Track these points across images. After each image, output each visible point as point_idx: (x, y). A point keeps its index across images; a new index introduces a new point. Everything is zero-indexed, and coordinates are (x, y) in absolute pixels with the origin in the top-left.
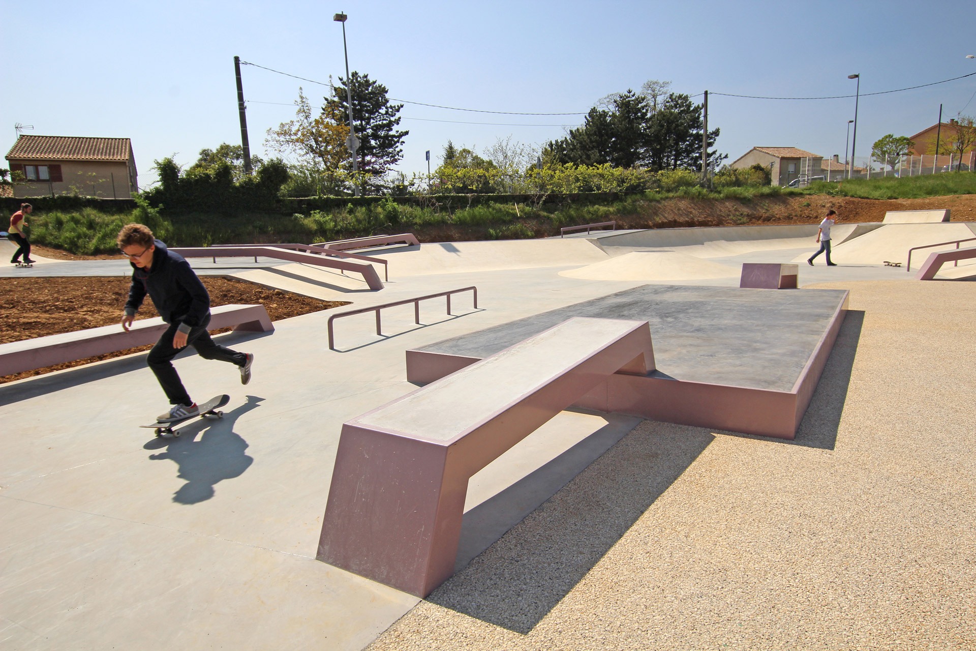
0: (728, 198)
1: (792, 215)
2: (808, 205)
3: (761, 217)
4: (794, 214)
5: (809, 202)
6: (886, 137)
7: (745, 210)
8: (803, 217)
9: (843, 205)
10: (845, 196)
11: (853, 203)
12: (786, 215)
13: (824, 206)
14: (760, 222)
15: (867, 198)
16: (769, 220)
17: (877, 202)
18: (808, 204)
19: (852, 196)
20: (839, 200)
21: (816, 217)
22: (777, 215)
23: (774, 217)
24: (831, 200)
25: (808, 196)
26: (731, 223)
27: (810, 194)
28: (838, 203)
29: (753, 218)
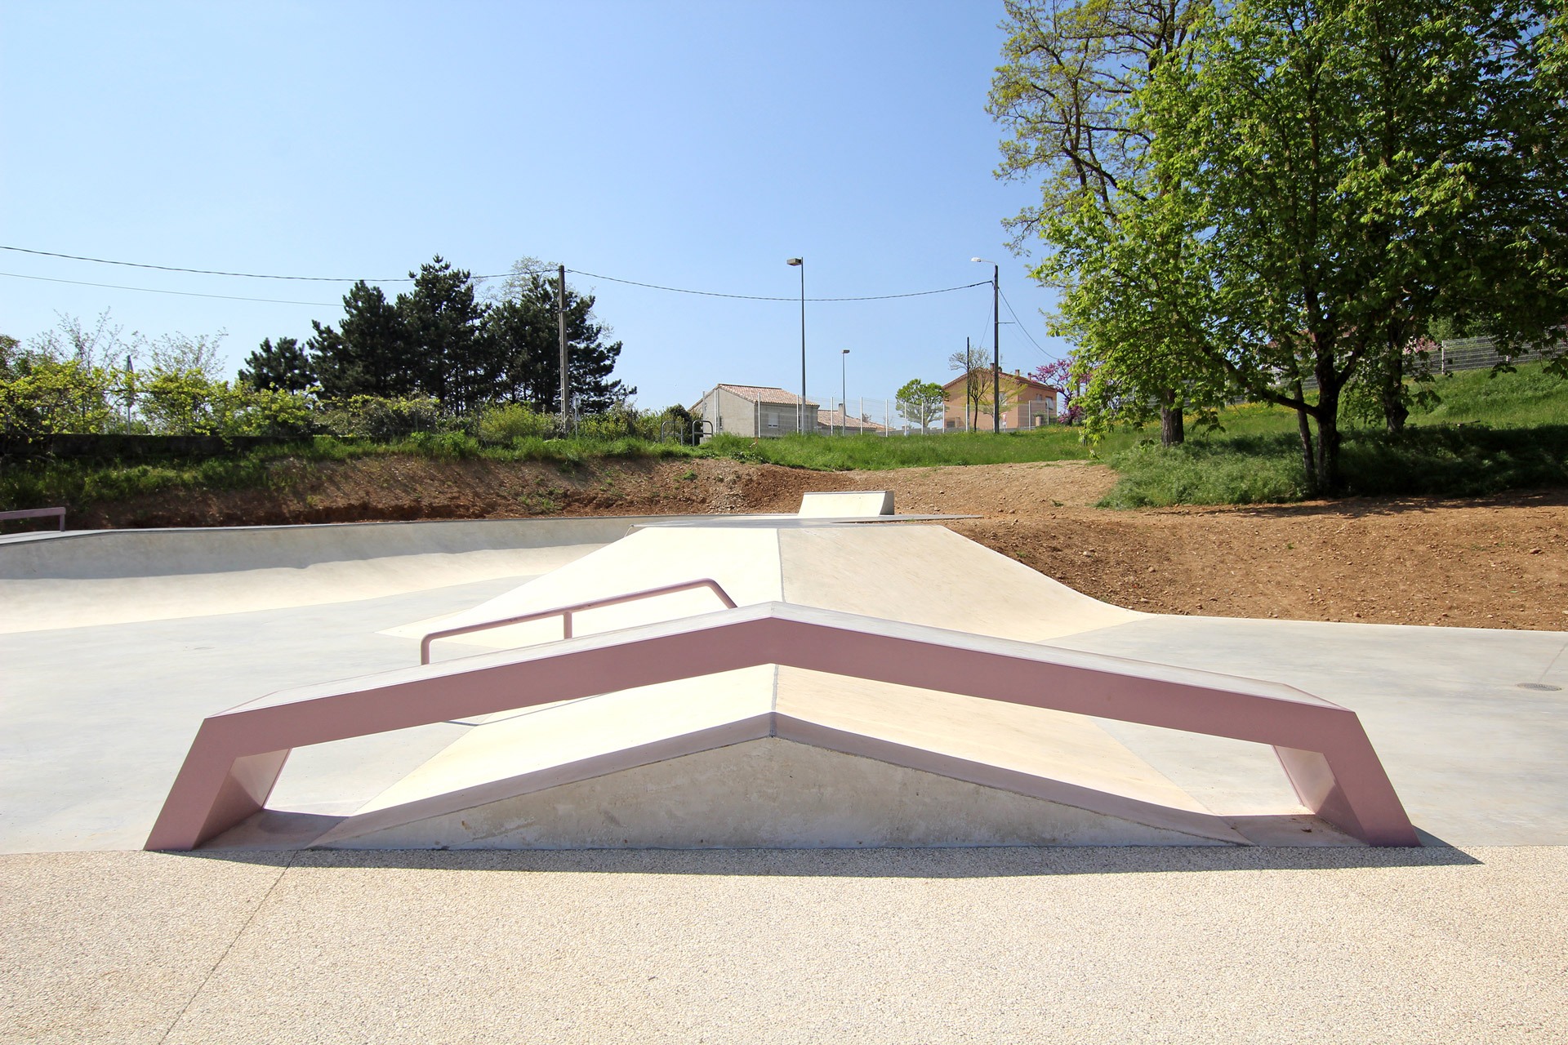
0: (530, 458)
1: (658, 496)
2: (693, 477)
3: (595, 498)
4: (662, 495)
5: (695, 473)
6: (913, 383)
7: (561, 485)
8: (680, 500)
9: (755, 478)
10: (763, 462)
11: (774, 474)
12: (648, 495)
13: (722, 480)
14: (587, 509)
15: (802, 467)
16: (608, 506)
17: (815, 474)
18: (693, 475)
19: (777, 463)
20: (752, 469)
21: (703, 501)
22: (628, 495)
23: (621, 498)
24: (737, 469)
25: (697, 460)
26: (516, 512)
27: (701, 457)
28: (748, 475)
29: (577, 500)
